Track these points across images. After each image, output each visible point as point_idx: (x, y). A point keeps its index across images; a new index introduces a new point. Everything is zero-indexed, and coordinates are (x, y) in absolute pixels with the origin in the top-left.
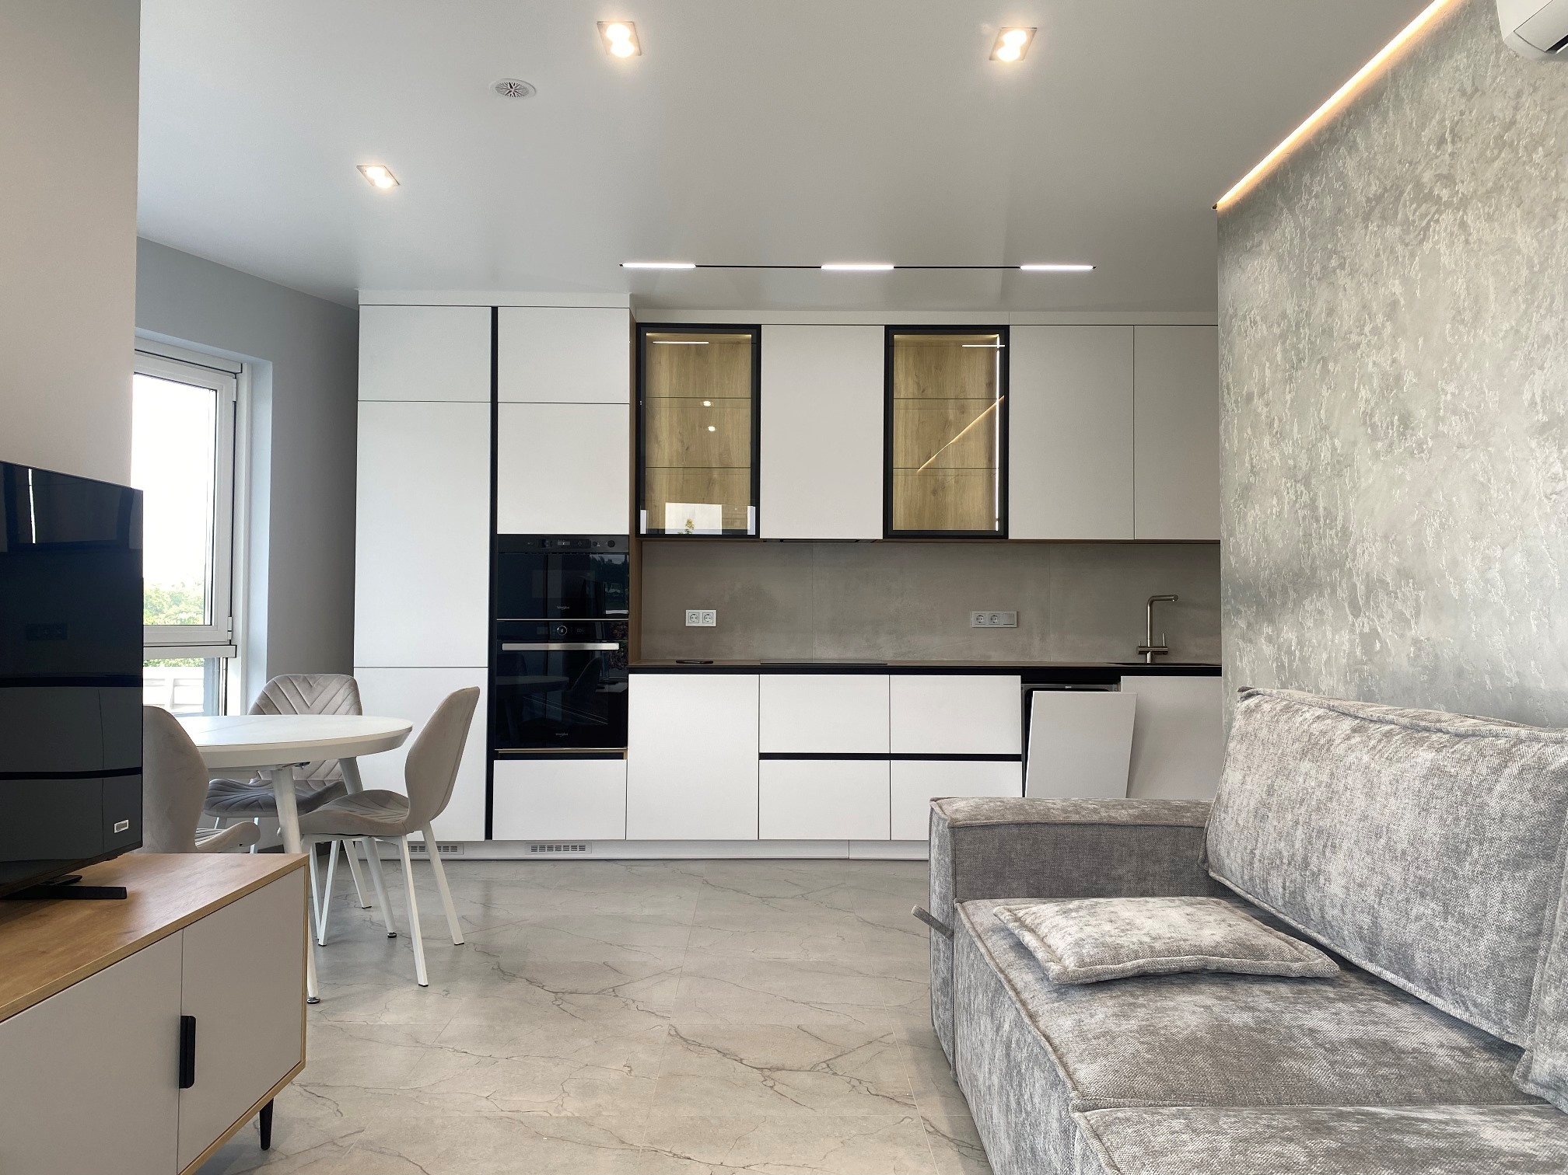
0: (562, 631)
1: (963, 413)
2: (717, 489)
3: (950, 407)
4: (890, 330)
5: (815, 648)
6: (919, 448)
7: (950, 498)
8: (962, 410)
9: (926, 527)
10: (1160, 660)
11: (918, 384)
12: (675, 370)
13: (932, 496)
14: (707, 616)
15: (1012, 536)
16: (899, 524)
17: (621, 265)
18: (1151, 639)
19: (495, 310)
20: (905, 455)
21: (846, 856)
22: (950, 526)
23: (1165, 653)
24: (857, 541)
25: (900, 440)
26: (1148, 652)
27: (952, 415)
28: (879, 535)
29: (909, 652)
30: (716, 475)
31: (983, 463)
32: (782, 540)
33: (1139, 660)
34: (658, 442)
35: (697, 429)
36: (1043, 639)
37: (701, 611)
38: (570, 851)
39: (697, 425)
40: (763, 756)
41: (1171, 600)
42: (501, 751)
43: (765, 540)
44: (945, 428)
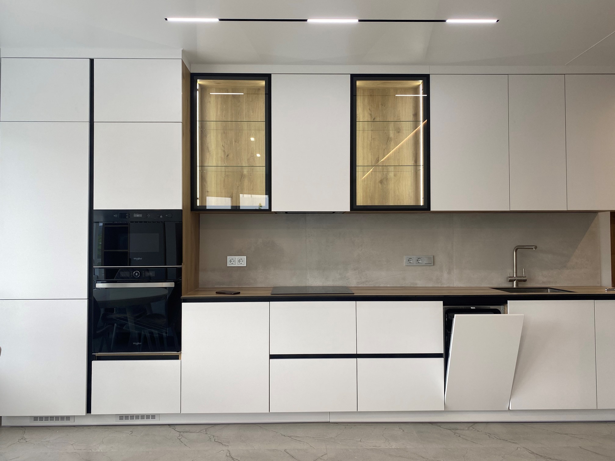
0: (137, 274)
1: (399, 132)
2: (246, 182)
3: (391, 129)
4: (354, 78)
5: (308, 280)
6: (371, 154)
7: (391, 186)
8: (398, 131)
9: (377, 204)
10: (521, 285)
11: (371, 115)
12: (219, 106)
13: (380, 184)
14: (241, 260)
15: (433, 208)
16: (360, 201)
17: (166, 19)
18: (516, 272)
19: (92, 61)
20: (363, 159)
21: (328, 420)
22: (391, 203)
23: (525, 281)
24: (334, 212)
25: (360, 150)
26: (515, 280)
27: (392, 135)
28: (348, 209)
29: (366, 281)
30: (245, 171)
31: (411, 162)
32: (286, 213)
33: (509, 285)
34: (209, 151)
35: (234, 143)
36: (449, 273)
37: (237, 257)
38: (145, 419)
39: (233, 140)
40: (272, 357)
41: (533, 248)
42: (97, 354)
43: (276, 213)
44: (387, 141)
